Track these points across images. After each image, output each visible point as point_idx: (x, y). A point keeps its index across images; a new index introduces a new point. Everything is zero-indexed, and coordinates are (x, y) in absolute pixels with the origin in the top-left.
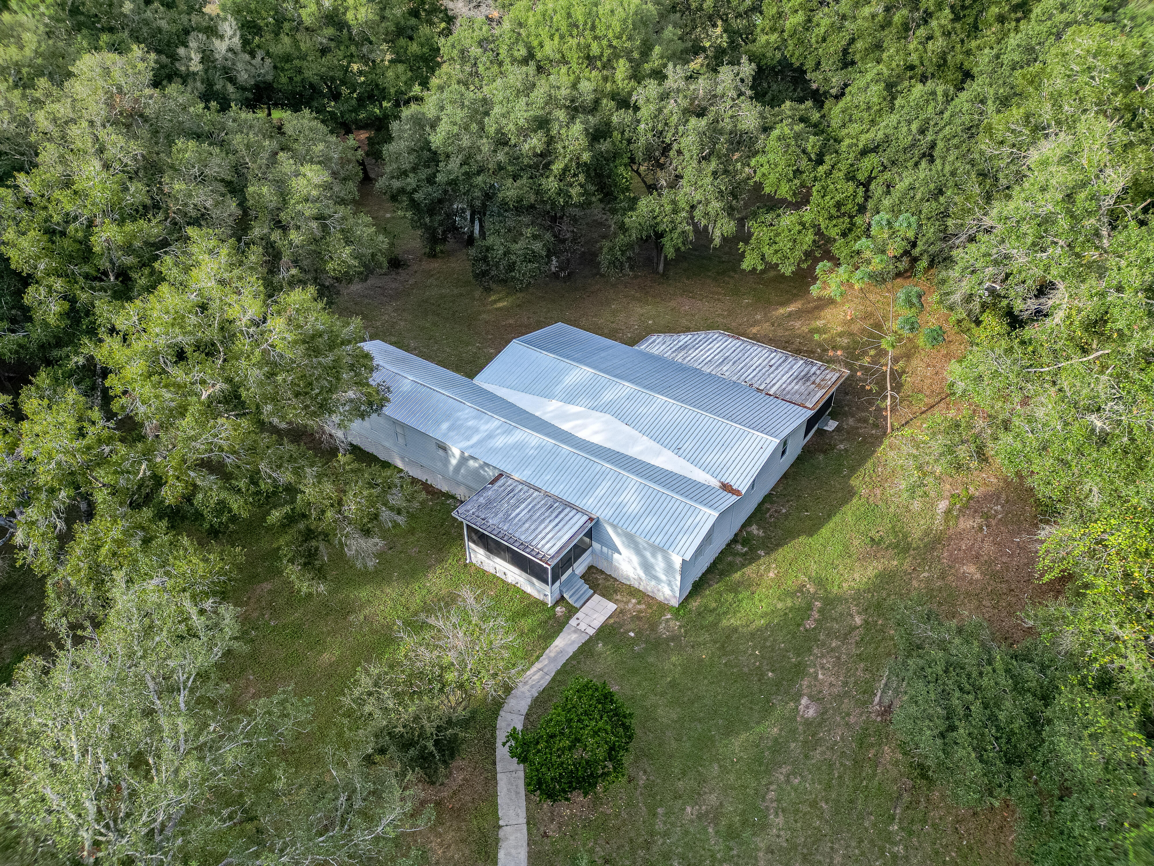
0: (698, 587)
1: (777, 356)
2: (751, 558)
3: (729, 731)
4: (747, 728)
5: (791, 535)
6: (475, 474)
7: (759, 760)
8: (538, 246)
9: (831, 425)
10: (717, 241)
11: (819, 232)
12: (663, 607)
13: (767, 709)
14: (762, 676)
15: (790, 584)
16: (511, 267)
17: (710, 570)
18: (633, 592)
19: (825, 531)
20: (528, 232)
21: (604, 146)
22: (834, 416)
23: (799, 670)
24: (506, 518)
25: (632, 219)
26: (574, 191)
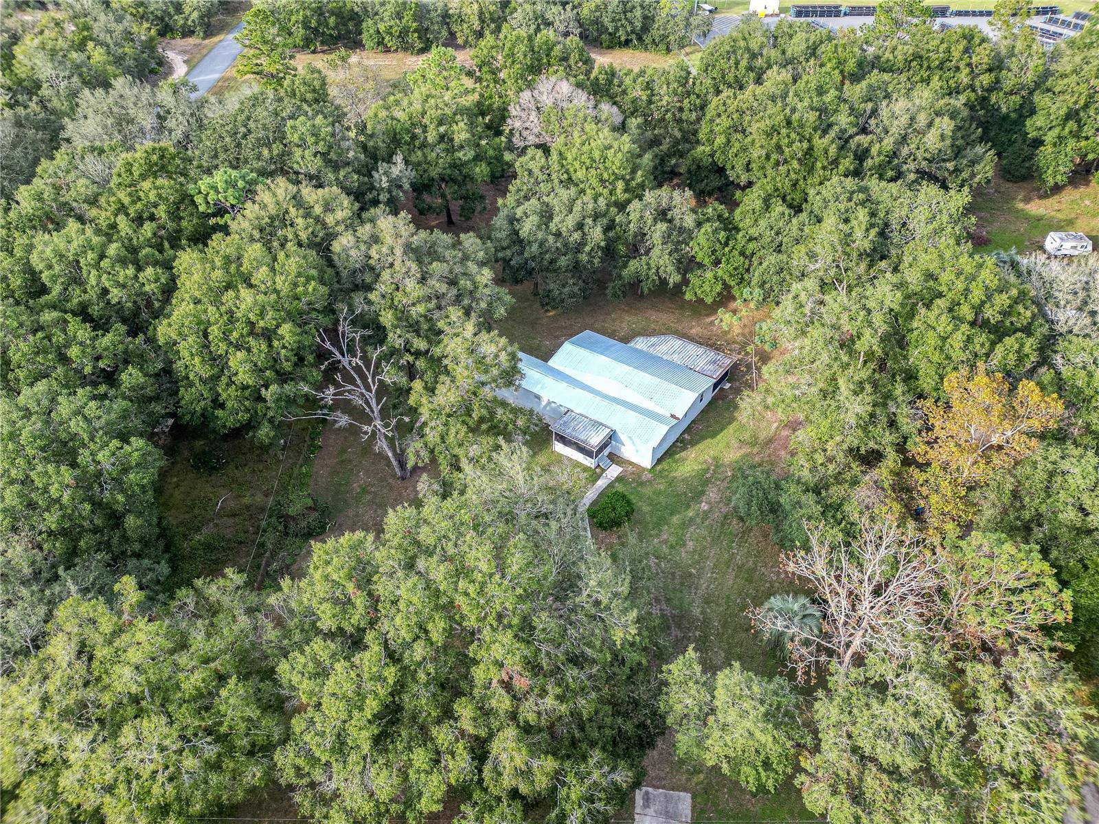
0: (660, 461)
1: (700, 350)
2: (684, 449)
3: (672, 514)
4: (679, 513)
5: (703, 438)
6: (555, 411)
7: (684, 524)
8: (576, 289)
9: (728, 386)
10: (671, 285)
11: (724, 283)
12: (644, 469)
13: (688, 506)
14: (686, 495)
15: (701, 459)
16: (563, 301)
17: (665, 453)
18: (631, 463)
19: (719, 437)
20: (571, 282)
21: (611, 234)
22: (729, 381)
23: (702, 493)
24: (574, 429)
25: (625, 273)
26: (596, 261)
